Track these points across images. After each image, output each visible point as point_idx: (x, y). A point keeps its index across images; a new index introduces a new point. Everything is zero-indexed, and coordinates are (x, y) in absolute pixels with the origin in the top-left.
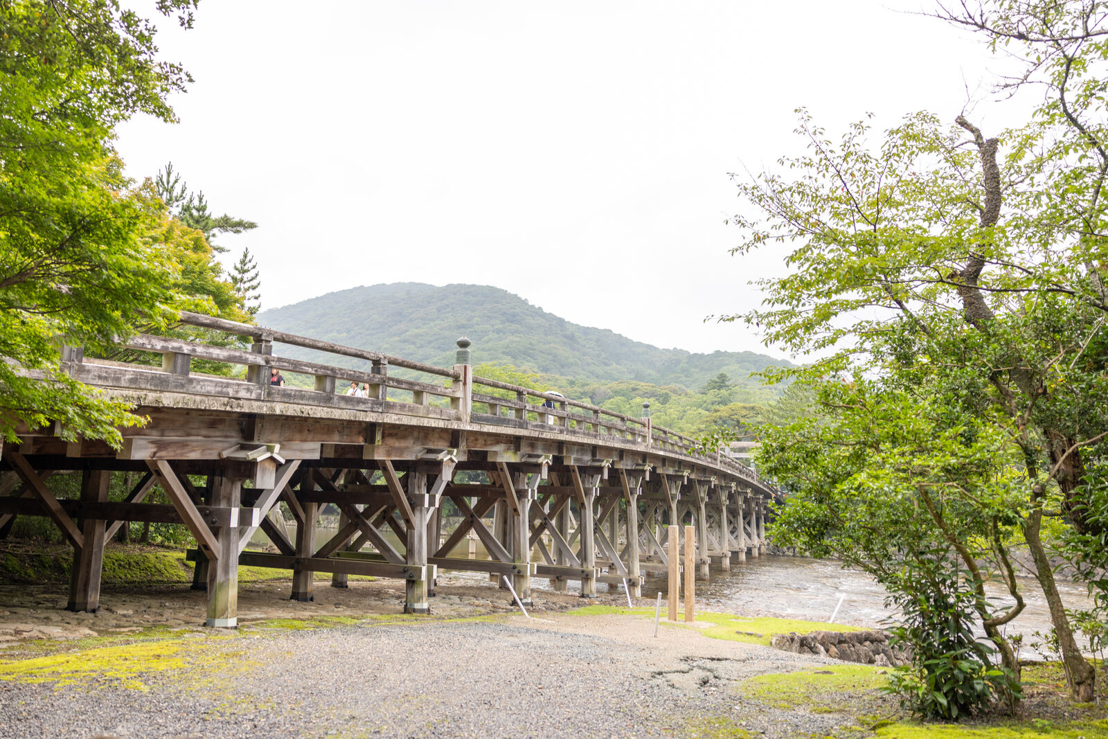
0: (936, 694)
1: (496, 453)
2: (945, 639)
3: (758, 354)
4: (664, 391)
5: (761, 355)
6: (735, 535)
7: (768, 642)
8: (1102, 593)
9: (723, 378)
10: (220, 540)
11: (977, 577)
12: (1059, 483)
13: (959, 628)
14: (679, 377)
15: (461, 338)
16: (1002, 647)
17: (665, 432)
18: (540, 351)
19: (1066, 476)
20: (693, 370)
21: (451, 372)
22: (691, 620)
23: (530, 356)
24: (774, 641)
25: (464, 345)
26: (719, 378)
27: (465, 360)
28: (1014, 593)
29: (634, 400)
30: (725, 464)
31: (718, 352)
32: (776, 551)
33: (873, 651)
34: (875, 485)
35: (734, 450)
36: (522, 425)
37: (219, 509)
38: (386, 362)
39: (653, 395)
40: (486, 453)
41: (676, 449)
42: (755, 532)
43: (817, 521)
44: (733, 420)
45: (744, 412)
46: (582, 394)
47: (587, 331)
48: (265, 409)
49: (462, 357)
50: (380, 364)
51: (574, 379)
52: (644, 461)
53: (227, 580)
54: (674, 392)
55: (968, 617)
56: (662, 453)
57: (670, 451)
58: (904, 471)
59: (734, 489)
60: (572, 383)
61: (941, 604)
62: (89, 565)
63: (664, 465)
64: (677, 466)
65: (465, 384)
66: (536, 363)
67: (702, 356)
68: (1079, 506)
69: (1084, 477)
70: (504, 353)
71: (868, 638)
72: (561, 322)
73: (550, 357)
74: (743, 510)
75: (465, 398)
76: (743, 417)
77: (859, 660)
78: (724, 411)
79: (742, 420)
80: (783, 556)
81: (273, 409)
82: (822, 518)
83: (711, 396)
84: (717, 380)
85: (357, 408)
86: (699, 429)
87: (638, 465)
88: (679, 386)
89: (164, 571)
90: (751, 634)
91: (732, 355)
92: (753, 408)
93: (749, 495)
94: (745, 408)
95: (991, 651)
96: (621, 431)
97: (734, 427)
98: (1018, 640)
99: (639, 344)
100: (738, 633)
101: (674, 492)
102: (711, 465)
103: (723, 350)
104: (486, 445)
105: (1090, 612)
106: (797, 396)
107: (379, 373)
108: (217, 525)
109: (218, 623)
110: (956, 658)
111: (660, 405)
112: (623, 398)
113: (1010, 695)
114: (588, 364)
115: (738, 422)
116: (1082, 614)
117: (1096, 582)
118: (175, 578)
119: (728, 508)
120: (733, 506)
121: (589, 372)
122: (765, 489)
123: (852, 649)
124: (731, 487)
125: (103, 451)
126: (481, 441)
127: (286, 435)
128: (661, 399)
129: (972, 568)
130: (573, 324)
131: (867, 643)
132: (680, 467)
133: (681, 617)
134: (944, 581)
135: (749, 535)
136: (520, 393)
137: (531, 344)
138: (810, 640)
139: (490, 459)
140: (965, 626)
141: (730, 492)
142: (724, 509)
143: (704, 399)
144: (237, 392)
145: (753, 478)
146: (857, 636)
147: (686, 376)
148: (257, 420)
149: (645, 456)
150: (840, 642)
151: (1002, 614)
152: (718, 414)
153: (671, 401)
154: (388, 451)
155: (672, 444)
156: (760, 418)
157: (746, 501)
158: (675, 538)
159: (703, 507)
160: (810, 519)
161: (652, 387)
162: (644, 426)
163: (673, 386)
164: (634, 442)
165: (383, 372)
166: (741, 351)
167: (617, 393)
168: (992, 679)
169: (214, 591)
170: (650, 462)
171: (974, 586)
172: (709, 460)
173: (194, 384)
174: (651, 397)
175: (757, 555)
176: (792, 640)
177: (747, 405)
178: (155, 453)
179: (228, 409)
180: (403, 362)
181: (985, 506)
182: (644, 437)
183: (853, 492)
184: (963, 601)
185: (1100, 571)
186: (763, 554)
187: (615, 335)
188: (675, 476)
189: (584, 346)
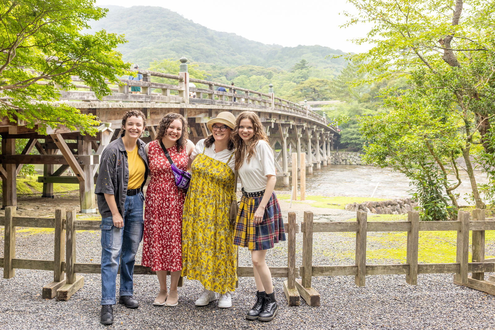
0: (428, 216)
1: (200, 118)
2: (432, 196)
3: (323, 46)
4: (269, 71)
5: (325, 47)
6: (314, 153)
7: (343, 208)
8: (492, 177)
9: (303, 62)
10: (85, 171)
11: (444, 173)
12: (480, 131)
13: (437, 192)
14: (277, 62)
15: (182, 58)
16: (452, 198)
17: (280, 100)
18: (193, 48)
19: (482, 128)
20: (286, 57)
21: (179, 77)
22: (304, 200)
23: (186, 51)
24: (346, 207)
25: (184, 61)
26: (301, 62)
27: (185, 70)
28: (458, 178)
29: (252, 77)
30: (310, 115)
31: (300, 45)
32: (336, 162)
33: (392, 210)
34: (411, 142)
35: (312, 106)
36: (212, 103)
37: (84, 156)
38: (150, 75)
39: (263, 73)
40: (195, 118)
41: (286, 109)
42: (325, 152)
43: (383, 153)
44: (311, 88)
45: (318, 84)
46: (220, 74)
47: (220, 34)
48: (105, 106)
49: (183, 68)
50: (147, 76)
51: (214, 65)
52: (270, 117)
53: (90, 190)
54: (275, 71)
55: (440, 188)
56: (280, 112)
57: (283, 111)
58: (421, 136)
59: (315, 129)
60: (214, 68)
61: (431, 184)
62: (11, 186)
63: (280, 118)
64: (286, 118)
65: (186, 83)
66: (191, 55)
67: (290, 49)
68: (486, 141)
69: (489, 129)
70: (171, 49)
71: (390, 204)
72: (205, 29)
73: (199, 51)
74: (319, 140)
75: (186, 91)
76: (317, 86)
77: (385, 213)
78: (306, 83)
79: (317, 89)
80: (340, 164)
81: (108, 105)
82: (385, 152)
83: (297, 73)
84: (300, 64)
85: (139, 101)
86: (292, 94)
87: (267, 119)
88: (277, 67)
89: (19, 189)
90: (335, 205)
91: (308, 48)
92: (323, 81)
93: (323, 132)
94: (318, 81)
95: (448, 200)
96: (259, 101)
97: (312, 93)
98: (458, 195)
99: (252, 42)
100: (329, 204)
101: (285, 133)
102: (304, 117)
103: (303, 45)
104: (195, 114)
105: (487, 184)
106: (349, 74)
107: (147, 81)
108: (83, 164)
109: (88, 211)
110: (436, 203)
111: (267, 79)
112: (246, 76)
113: (454, 215)
114: (223, 55)
115: (314, 89)
116: (484, 185)
117: (490, 172)
118: (26, 192)
119: (311, 140)
120: (314, 139)
121: (223, 60)
122: (331, 128)
123: (383, 209)
124: (313, 128)
125: (26, 130)
126: (193, 113)
127: (109, 117)
128: (267, 76)
129: (443, 169)
130: (212, 30)
131: (390, 206)
132: (288, 119)
133: (298, 198)
134: (433, 175)
135: (322, 154)
136: (210, 85)
137: (187, 43)
138: (363, 206)
139: (197, 122)
140: (439, 191)
141: (313, 131)
142: (310, 140)
143: (293, 75)
144: (88, 97)
145: (324, 122)
146: (385, 203)
147: (281, 61)
148: (97, 111)
149: (270, 115)
150: (377, 206)
151: (453, 186)
152: (303, 85)
153: (274, 77)
154: (152, 121)
155: (284, 107)
156: (327, 87)
157: (321, 135)
158: (295, 159)
159: (299, 140)
160: (380, 153)
161: (262, 68)
162: (270, 97)
163: (274, 67)
164: (265, 107)
165: (149, 80)
166: (313, 45)
167: (241, 73)
168: (448, 210)
169: (84, 196)
170: (273, 118)
171: (444, 176)
172: (302, 114)
173: (71, 95)
174: (261, 74)
175: (326, 165)
176: (355, 206)
177: (320, 79)
178: (56, 131)
179: (91, 107)
180: (157, 74)
181: (449, 147)
182: (270, 104)
183: (402, 144)
184: (439, 182)
185: (492, 167)
186: (329, 164)
187: (238, 36)
188: (286, 124)
189: (219, 44)
